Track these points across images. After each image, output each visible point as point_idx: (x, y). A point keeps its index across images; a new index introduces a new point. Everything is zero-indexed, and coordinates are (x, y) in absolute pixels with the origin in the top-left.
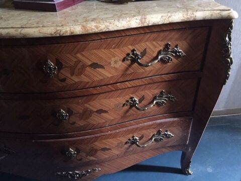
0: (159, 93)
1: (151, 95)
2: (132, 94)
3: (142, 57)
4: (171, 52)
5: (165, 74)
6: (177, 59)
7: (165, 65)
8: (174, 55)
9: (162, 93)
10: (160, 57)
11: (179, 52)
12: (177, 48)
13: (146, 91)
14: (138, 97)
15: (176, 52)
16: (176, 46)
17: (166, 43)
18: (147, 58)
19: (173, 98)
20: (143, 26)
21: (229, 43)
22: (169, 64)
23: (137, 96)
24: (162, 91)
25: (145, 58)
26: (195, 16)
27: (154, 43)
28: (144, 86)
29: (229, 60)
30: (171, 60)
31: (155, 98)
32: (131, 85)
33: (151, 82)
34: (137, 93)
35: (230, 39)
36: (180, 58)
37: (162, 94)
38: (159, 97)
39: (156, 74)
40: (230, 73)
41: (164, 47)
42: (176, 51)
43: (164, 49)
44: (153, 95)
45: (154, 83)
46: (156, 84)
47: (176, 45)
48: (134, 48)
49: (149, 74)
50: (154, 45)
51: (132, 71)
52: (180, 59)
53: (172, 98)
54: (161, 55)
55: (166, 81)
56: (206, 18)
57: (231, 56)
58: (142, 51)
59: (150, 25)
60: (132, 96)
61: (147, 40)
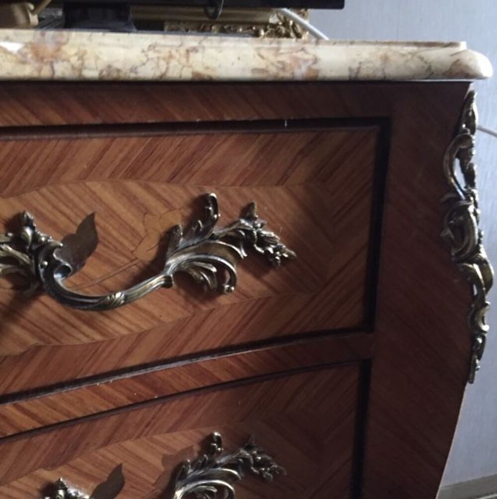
0: (196, 448)
1: (157, 462)
2: (50, 465)
3: (79, 261)
4: (226, 238)
5: (211, 352)
6: (257, 276)
7: (205, 308)
8: (243, 253)
9: (207, 444)
10: (172, 263)
11: (263, 241)
12: (250, 218)
13: (129, 444)
14: (89, 477)
15: (248, 241)
16: (247, 212)
17: (196, 194)
18: (107, 268)
19: (264, 463)
20: (46, 73)
21: (469, 195)
22: (223, 300)
23: (84, 476)
24: (210, 438)
25: (92, 268)
26: (316, 60)
27: (133, 186)
28: (114, 419)
29: (476, 267)
30: (233, 282)
31: (177, 475)
32: (33, 416)
33: (146, 392)
34: (78, 461)
35: (470, 176)
36: (272, 272)
37: (212, 451)
38: (196, 466)
39: (169, 354)
40: (485, 328)
41: (187, 212)
42: (249, 232)
43: (191, 222)
44: (165, 459)
45: (165, 398)
46: (175, 404)
47: (243, 204)
48: (19, 208)
49: (128, 353)
50: (132, 199)
51: (32, 341)
52: (270, 277)
53: (258, 465)
54: (177, 251)
55: (219, 386)
56: (365, 73)
57: (483, 254)
58: (73, 230)
59: (91, 73)
60: (50, 476)
61: (92, 167)
